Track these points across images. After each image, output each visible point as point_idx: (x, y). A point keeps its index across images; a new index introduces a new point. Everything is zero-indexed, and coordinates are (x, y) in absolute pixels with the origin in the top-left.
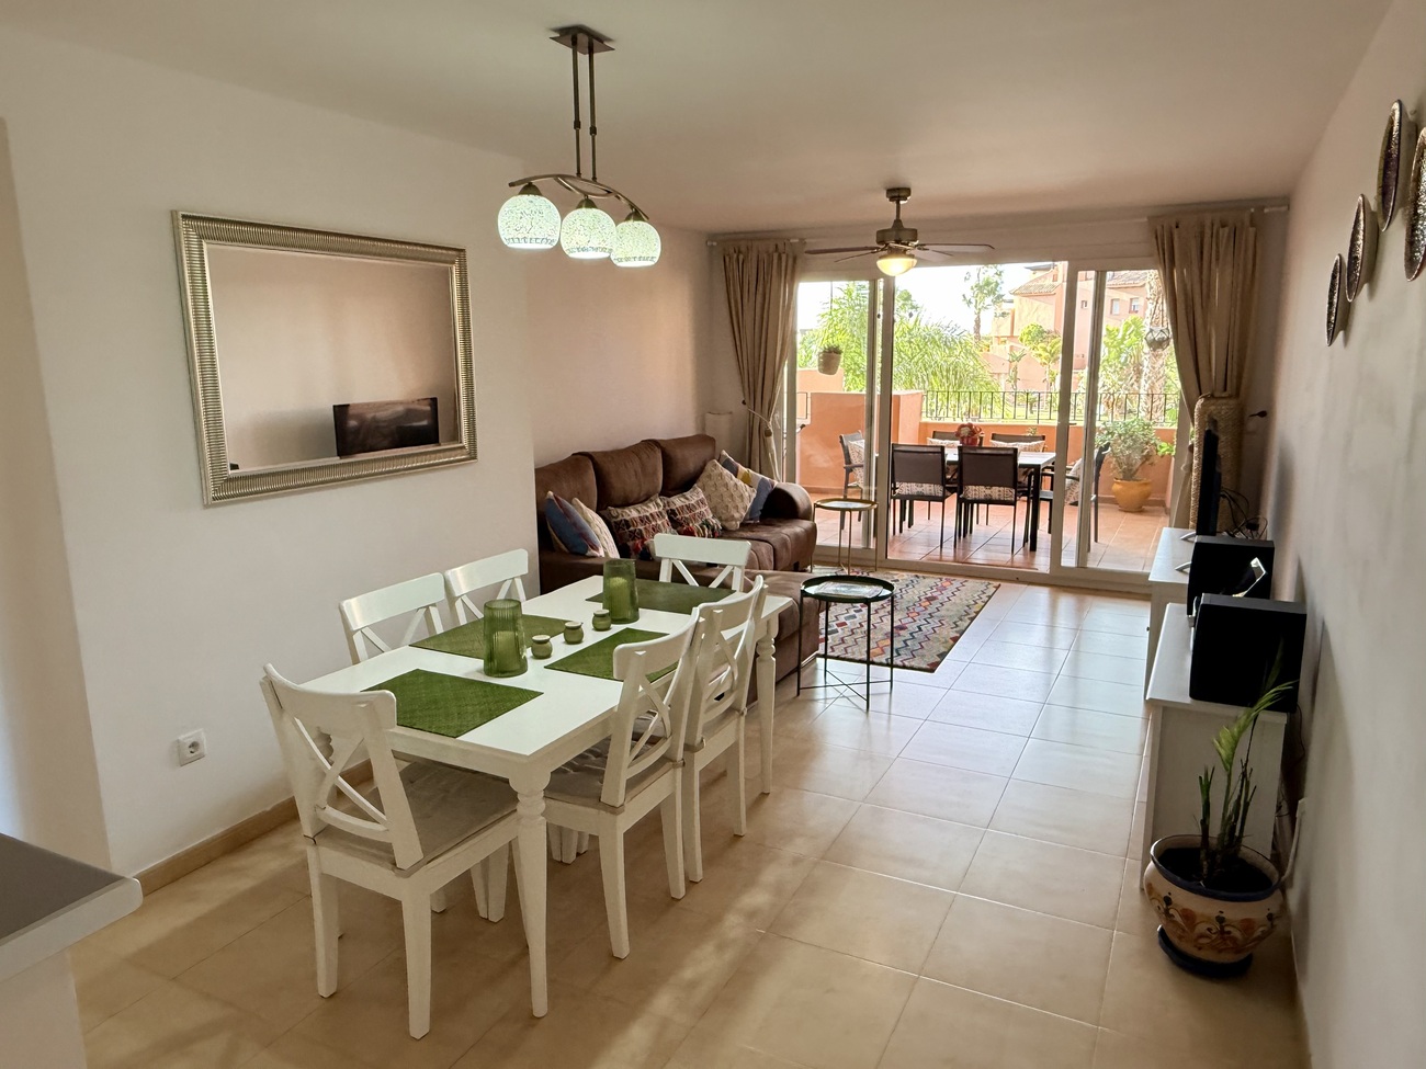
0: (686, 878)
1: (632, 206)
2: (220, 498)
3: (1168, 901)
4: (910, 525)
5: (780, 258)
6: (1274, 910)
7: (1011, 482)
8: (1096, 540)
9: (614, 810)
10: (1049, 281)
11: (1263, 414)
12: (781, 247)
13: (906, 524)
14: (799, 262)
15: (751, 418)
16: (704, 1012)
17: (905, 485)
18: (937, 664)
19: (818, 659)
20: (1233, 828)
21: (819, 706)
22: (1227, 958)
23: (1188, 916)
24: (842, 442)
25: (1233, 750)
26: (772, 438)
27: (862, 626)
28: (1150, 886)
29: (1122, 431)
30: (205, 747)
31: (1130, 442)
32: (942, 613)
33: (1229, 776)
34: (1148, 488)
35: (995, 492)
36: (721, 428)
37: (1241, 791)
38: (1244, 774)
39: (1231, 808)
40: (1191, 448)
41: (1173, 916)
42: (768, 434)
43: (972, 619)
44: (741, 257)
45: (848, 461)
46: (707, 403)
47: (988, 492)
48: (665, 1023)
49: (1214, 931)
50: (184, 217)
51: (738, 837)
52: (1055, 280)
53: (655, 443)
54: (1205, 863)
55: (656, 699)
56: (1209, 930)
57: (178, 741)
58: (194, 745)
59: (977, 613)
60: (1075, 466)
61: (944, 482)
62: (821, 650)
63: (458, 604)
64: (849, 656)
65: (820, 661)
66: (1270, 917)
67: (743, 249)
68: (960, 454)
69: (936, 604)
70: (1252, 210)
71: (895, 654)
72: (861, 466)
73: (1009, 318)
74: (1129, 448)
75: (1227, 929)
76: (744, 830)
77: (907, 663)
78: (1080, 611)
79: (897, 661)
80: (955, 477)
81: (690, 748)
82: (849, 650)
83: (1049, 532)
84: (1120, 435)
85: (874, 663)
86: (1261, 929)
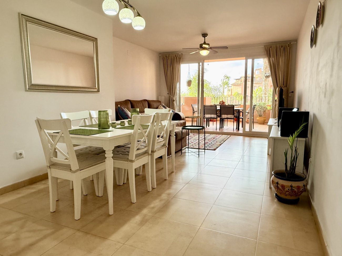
0: (152, 188)
1: (138, 13)
2: (30, 89)
3: (277, 183)
4: (209, 126)
5: (176, 58)
6: (305, 184)
7: (233, 114)
8: (253, 128)
9: (132, 161)
10: (240, 82)
11: (293, 92)
12: (177, 55)
13: (207, 126)
14: (181, 59)
15: (170, 97)
16: (156, 213)
17: (207, 115)
18: (216, 149)
19: (186, 149)
20: (293, 164)
21: (187, 157)
22: (293, 198)
23: (283, 186)
24: (192, 106)
25: (293, 143)
26: (175, 102)
27: (197, 143)
28: (273, 181)
29: (259, 105)
30: (24, 155)
31: (260, 107)
32: (217, 140)
33: (292, 150)
34: (265, 119)
35: (229, 116)
36: (162, 99)
37: (295, 154)
38: (296, 150)
39: (293, 158)
40: (276, 101)
41: (279, 187)
42: (174, 101)
43: (224, 141)
44: (167, 58)
45: (193, 110)
46: (159, 93)
47: (227, 116)
48: (145, 216)
49: (290, 189)
50: (22, 14)
51: (166, 180)
52: (241, 82)
53: (146, 100)
54: (286, 174)
55: (144, 134)
56: (289, 189)
57: (16, 153)
58: (21, 154)
59: (226, 140)
60: (248, 110)
61: (216, 114)
62: (187, 146)
63: (93, 120)
64: (194, 148)
65: (187, 149)
66: (304, 185)
67: (167, 56)
68: (220, 107)
69: (215, 139)
70: (288, 43)
71: (205, 147)
72: (197, 111)
73: (231, 91)
74: (260, 109)
75: (293, 189)
76: (167, 178)
77: (208, 149)
78: (250, 141)
79: (206, 148)
80: (219, 113)
81: (153, 152)
82: (194, 147)
83: (242, 127)
84: (258, 106)
85: (200, 149)
86: (302, 189)
